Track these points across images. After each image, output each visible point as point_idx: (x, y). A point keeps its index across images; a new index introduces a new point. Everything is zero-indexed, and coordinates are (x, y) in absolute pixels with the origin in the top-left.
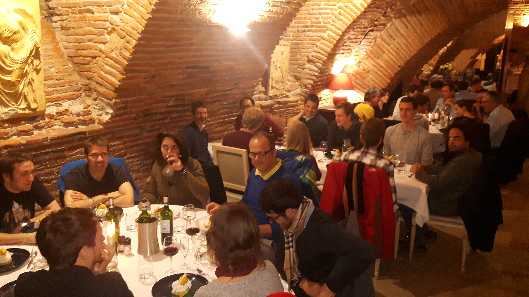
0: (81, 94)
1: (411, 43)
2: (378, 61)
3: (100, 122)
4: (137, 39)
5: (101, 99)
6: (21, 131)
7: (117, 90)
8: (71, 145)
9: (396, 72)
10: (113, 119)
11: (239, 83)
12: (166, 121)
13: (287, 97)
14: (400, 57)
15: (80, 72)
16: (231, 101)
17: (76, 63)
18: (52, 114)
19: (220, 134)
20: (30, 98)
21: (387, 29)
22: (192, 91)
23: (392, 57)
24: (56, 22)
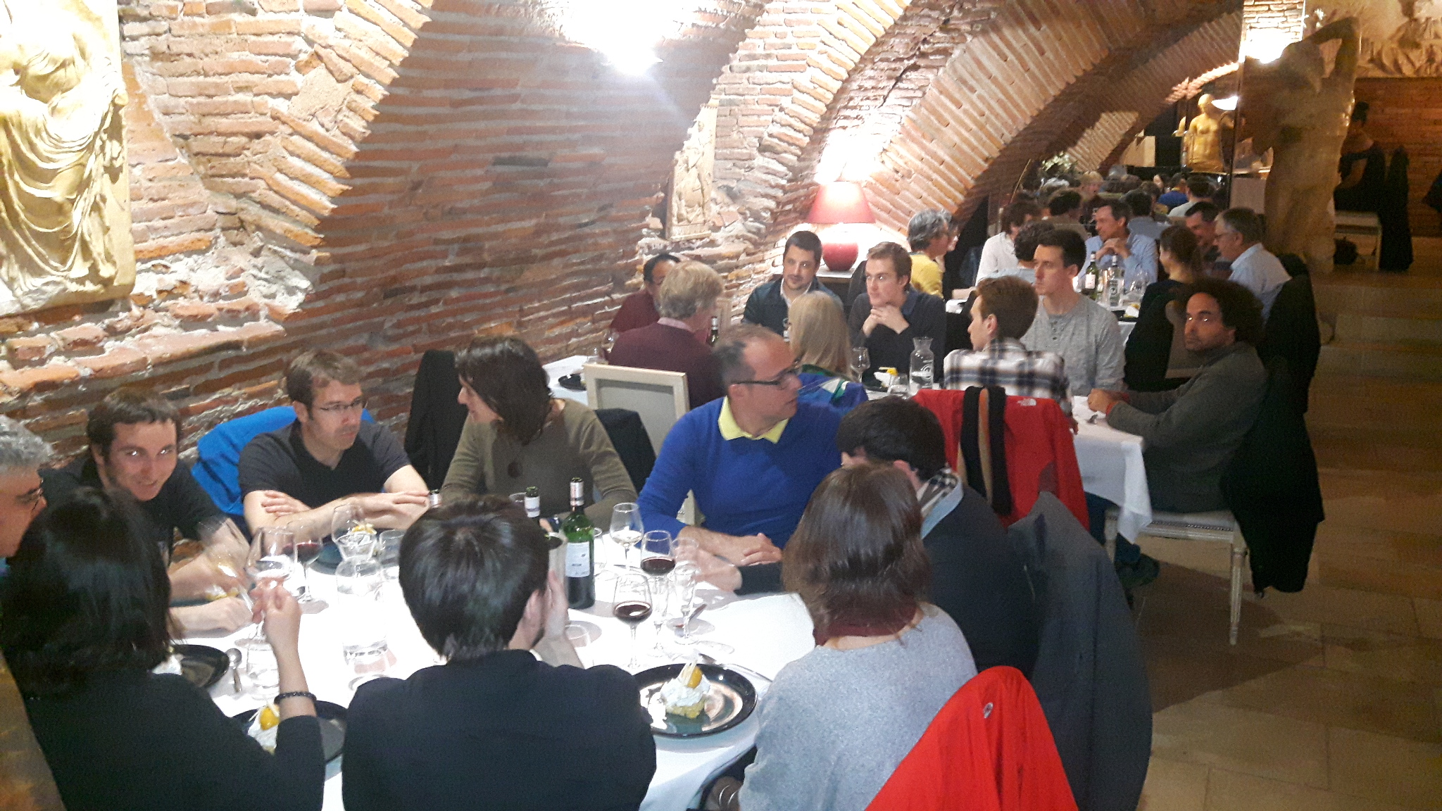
0: (217, 238)
1: (1016, 97)
2: (933, 146)
3: (274, 315)
4: (388, 81)
5: (275, 252)
6: (76, 343)
7: (326, 225)
8: (201, 380)
9: (979, 173)
10: (309, 307)
11: (611, 206)
12: (434, 310)
13: (712, 243)
14: (990, 136)
15: (210, 179)
16: (590, 255)
17: (197, 154)
18: (147, 294)
19: (559, 345)
20: (97, 248)
21: (952, 64)
22: (500, 228)
23: (966, 134)
24: (134, 39)
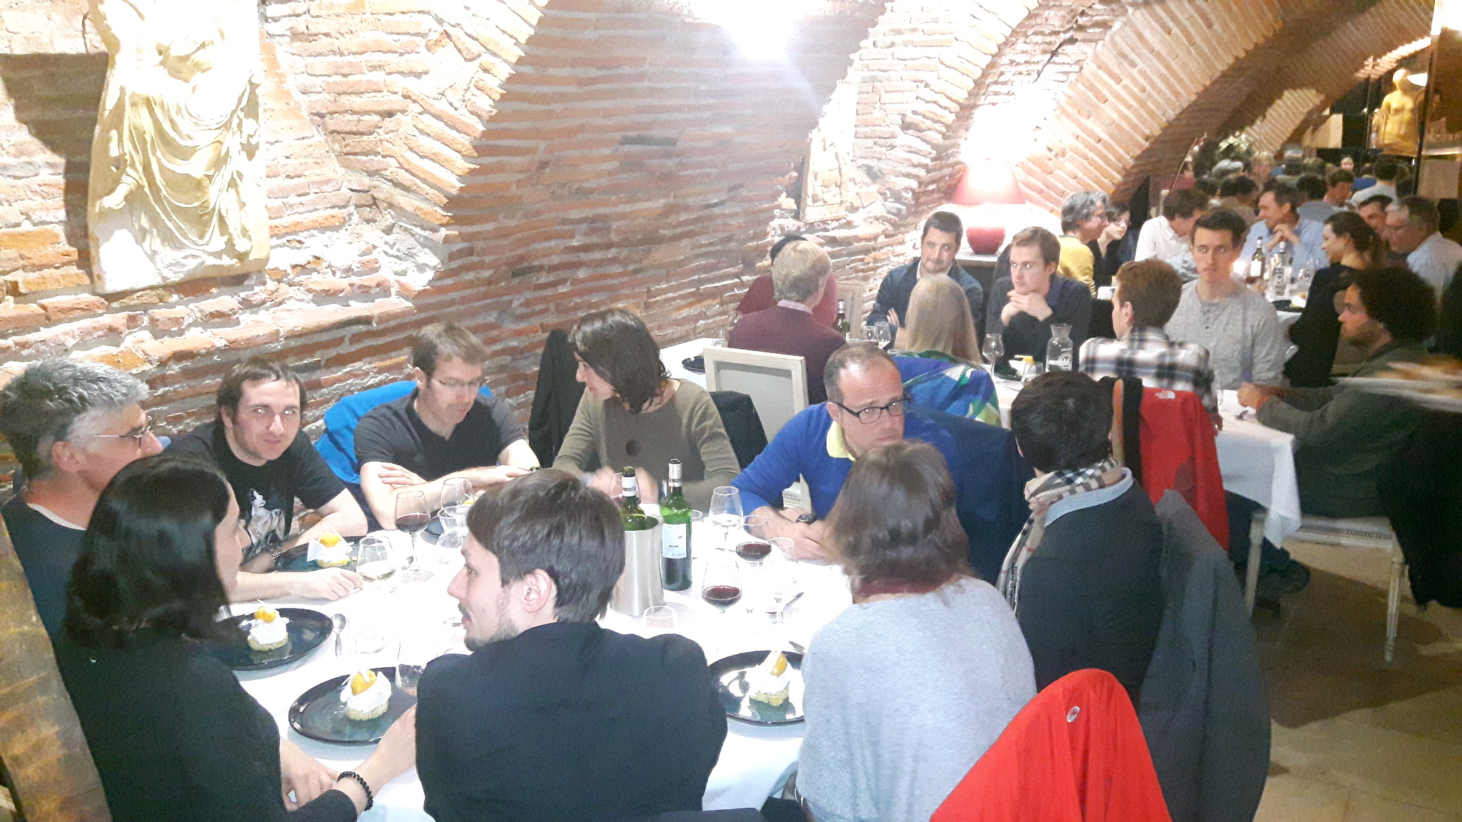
0: (350, 215)
1: (1179, 72)
2: (1089, 124)
3: (404, 293)
4: (514, 60)
5: (406, 230)
6: (212, 315)
7: (453, 203)
8: (332, 352)
9: (1139, 152)
10: (439, 283)
11: (741, 186)
12: (562, 289)
13: (849, 225)
14: (1151, 113)
15: (346, 156)
16: (720, 235)
17: (333, 132)
18: (282, 268)
19: (687, 327)
20: (233, 225)
21: (1112, 38)
22: (628, 208)
23: (1126, 111)
24: (276, 20)
